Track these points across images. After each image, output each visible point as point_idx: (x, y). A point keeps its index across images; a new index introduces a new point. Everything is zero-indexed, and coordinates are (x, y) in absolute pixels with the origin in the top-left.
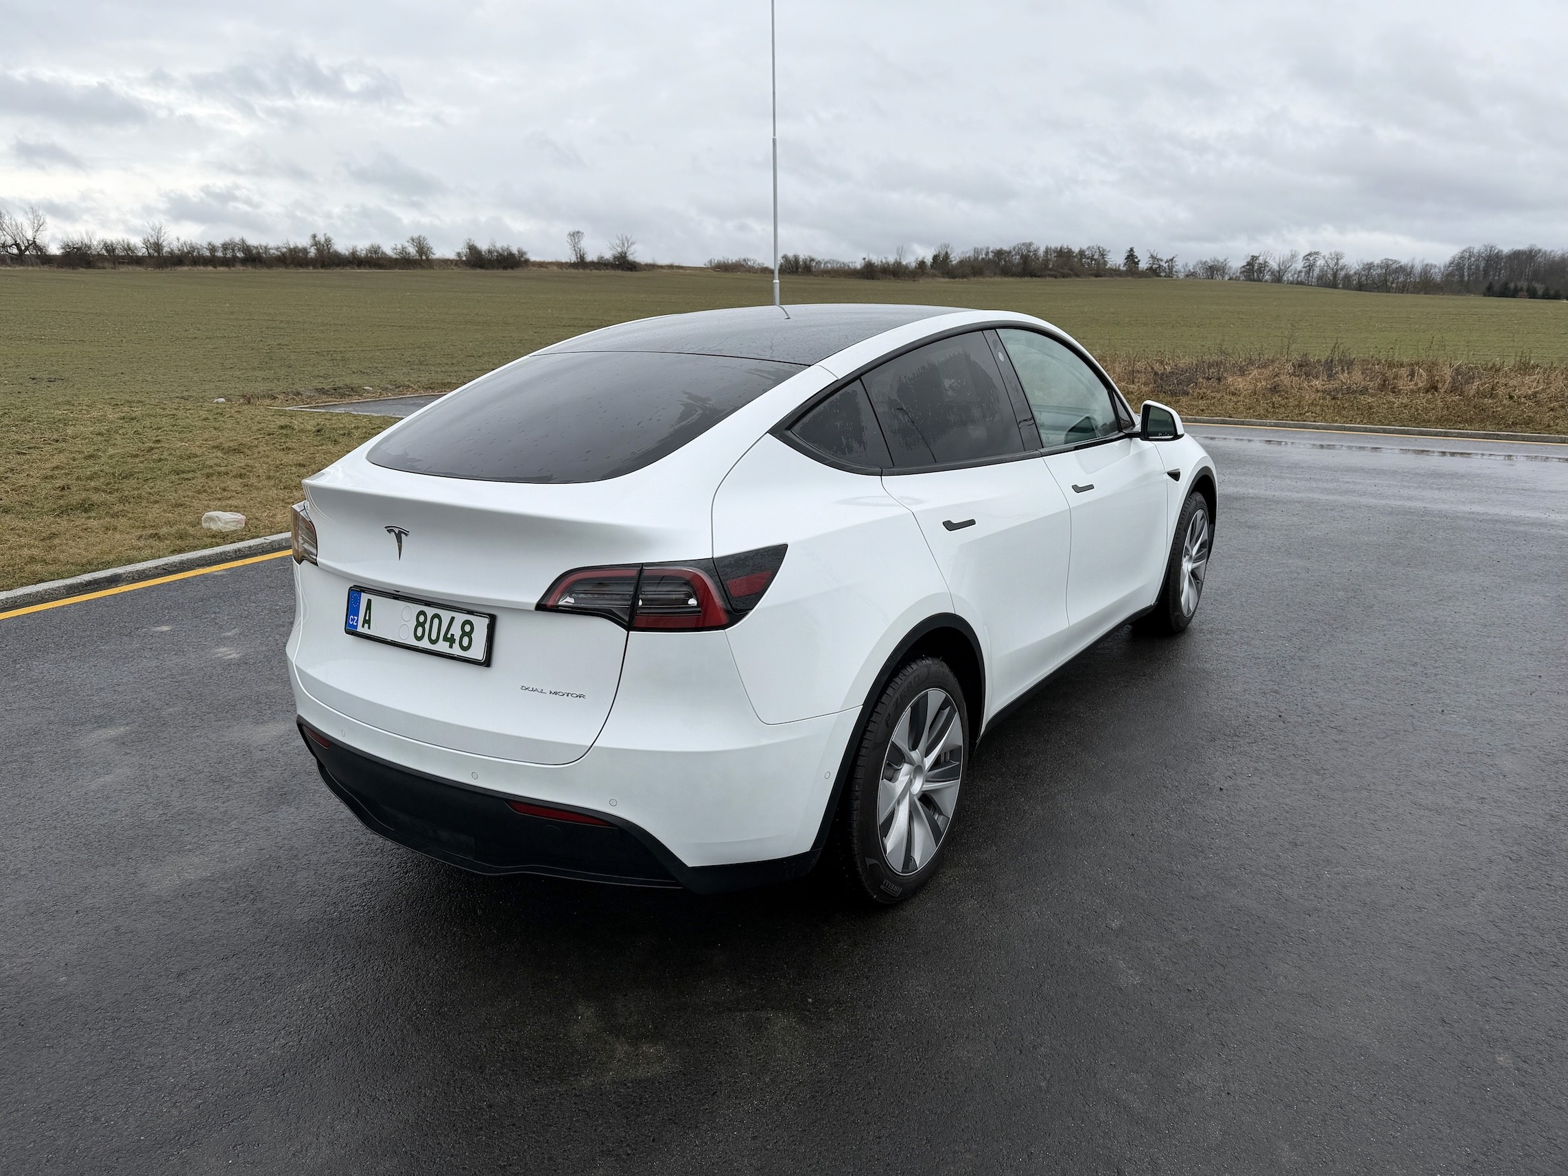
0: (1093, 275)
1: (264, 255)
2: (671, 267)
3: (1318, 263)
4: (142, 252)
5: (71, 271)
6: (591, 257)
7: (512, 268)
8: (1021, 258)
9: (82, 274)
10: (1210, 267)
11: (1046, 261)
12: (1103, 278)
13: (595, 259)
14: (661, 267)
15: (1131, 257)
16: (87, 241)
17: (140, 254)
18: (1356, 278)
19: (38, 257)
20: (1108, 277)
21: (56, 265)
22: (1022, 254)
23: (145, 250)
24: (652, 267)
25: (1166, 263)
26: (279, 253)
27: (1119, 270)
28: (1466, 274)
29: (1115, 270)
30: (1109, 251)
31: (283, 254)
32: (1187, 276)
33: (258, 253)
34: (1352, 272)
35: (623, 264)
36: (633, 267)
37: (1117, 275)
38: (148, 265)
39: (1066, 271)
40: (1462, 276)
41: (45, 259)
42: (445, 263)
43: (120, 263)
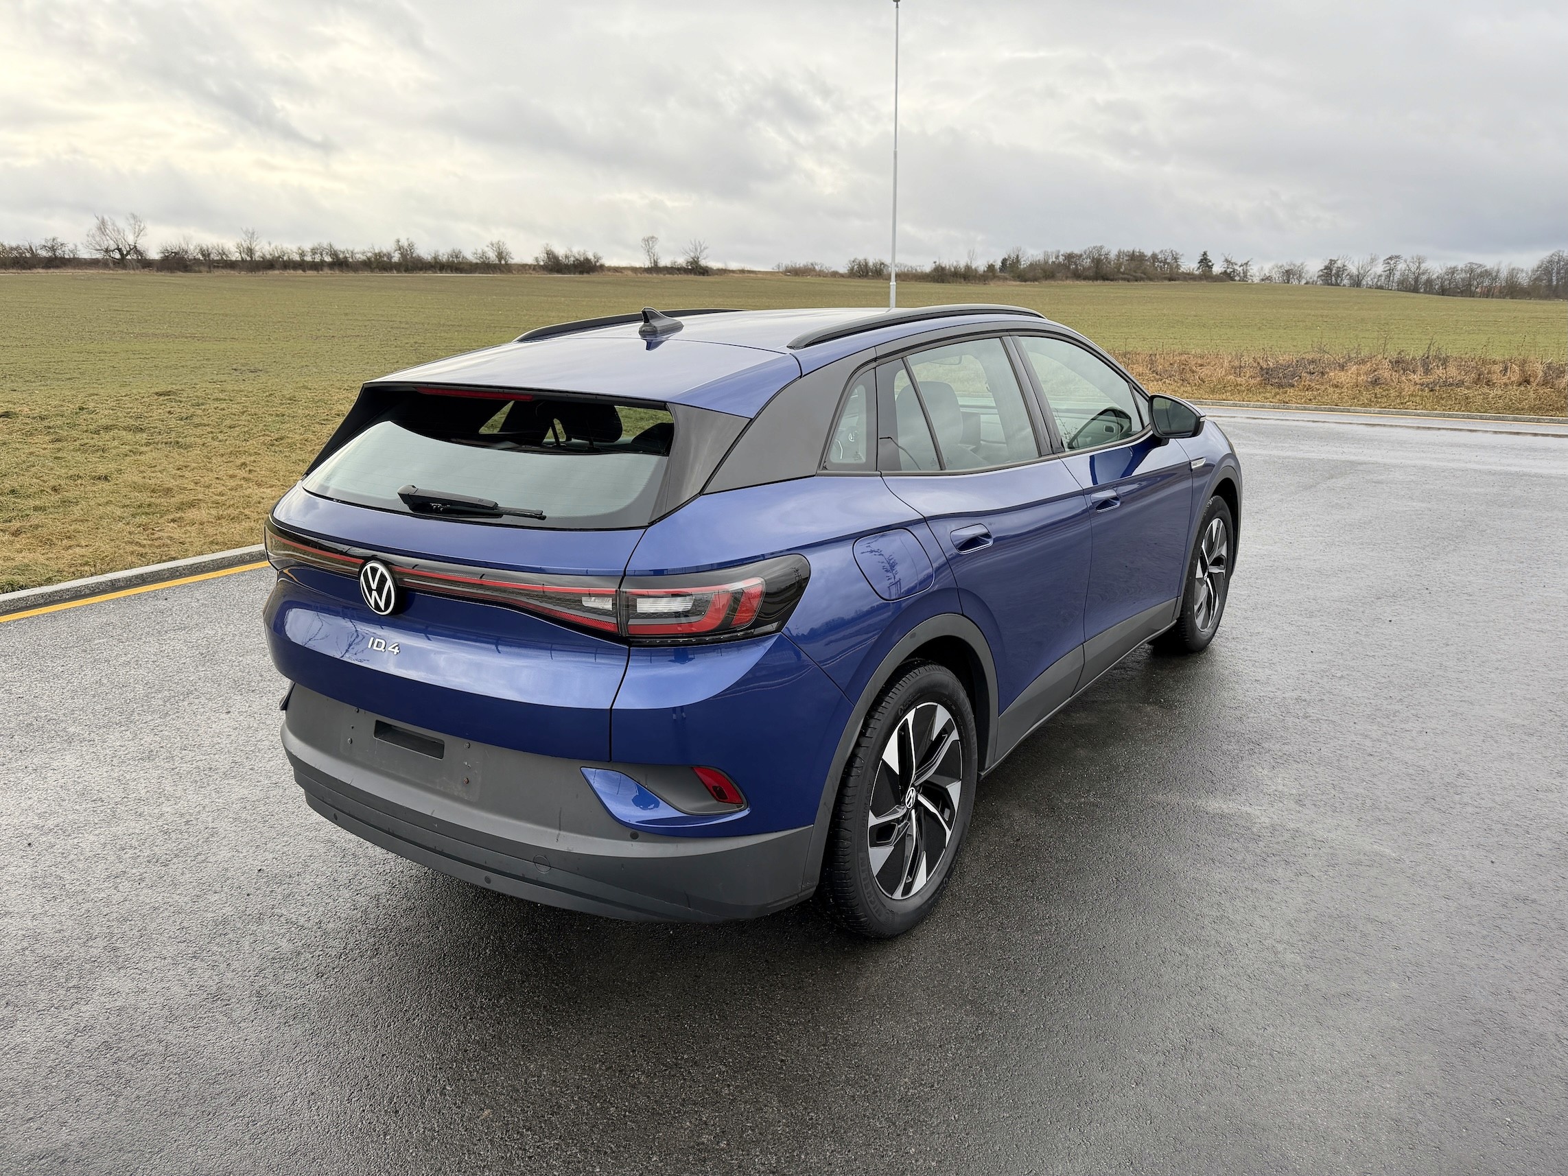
0: (1165, 279)
1: (350, 260)
2: (742, 271)
3: (1399, 267)
4: (236, 256)
5: (169, 274)
6: (664, 262)
7: (588, 272)
8: (1093, 261)
9: (180, 278)
10: (1287, 271)
11: (1119, 265)
12: (1177, 282)
13: (669, 265)
14: (733, 271)
15: (1205, 261)
16: (184, 246)
17: (234, 259)
18: (1438, 282)
19: (138, 261)
20: (1181, 280)
21: (155, 269)
22: (1093, 257)
23: (238, 254)
24: (723, 272)
25: (1240, 266)
26: (364, 258)
27: (1193, 274)
28: (1554, 278)
29: (1189, 274)
30: (1182, 255)
31: (369, 259)
32: (1263, 280)
33: (346, 258)
34: (1434, 276)
35: (696, 269)
36: (705, 271)
37: (1191, 279)
38: (241, 269)
39: (1139, 275)
40: (1550, 280)
41: (146, 264)
42: (524, 268)
43: (214, 267)
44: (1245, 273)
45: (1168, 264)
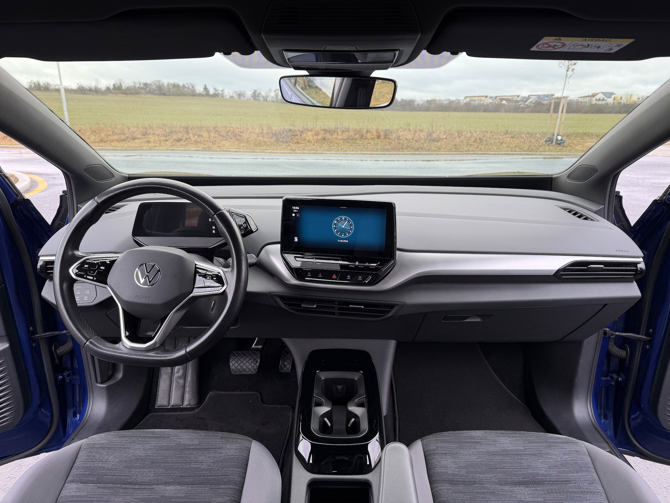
0: (190, 96)
8: (157, 87)
10: (239, 94)
12: (196, 97)
15: (206, 89)
25: (220, 91)
29: (200, 94)
30: (196, 86)
32: (230, 97)
37: (202, 96)
39: (178, 93)
44: (223, 94)
45: (191, 89)
